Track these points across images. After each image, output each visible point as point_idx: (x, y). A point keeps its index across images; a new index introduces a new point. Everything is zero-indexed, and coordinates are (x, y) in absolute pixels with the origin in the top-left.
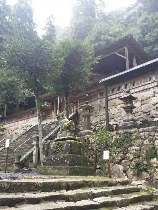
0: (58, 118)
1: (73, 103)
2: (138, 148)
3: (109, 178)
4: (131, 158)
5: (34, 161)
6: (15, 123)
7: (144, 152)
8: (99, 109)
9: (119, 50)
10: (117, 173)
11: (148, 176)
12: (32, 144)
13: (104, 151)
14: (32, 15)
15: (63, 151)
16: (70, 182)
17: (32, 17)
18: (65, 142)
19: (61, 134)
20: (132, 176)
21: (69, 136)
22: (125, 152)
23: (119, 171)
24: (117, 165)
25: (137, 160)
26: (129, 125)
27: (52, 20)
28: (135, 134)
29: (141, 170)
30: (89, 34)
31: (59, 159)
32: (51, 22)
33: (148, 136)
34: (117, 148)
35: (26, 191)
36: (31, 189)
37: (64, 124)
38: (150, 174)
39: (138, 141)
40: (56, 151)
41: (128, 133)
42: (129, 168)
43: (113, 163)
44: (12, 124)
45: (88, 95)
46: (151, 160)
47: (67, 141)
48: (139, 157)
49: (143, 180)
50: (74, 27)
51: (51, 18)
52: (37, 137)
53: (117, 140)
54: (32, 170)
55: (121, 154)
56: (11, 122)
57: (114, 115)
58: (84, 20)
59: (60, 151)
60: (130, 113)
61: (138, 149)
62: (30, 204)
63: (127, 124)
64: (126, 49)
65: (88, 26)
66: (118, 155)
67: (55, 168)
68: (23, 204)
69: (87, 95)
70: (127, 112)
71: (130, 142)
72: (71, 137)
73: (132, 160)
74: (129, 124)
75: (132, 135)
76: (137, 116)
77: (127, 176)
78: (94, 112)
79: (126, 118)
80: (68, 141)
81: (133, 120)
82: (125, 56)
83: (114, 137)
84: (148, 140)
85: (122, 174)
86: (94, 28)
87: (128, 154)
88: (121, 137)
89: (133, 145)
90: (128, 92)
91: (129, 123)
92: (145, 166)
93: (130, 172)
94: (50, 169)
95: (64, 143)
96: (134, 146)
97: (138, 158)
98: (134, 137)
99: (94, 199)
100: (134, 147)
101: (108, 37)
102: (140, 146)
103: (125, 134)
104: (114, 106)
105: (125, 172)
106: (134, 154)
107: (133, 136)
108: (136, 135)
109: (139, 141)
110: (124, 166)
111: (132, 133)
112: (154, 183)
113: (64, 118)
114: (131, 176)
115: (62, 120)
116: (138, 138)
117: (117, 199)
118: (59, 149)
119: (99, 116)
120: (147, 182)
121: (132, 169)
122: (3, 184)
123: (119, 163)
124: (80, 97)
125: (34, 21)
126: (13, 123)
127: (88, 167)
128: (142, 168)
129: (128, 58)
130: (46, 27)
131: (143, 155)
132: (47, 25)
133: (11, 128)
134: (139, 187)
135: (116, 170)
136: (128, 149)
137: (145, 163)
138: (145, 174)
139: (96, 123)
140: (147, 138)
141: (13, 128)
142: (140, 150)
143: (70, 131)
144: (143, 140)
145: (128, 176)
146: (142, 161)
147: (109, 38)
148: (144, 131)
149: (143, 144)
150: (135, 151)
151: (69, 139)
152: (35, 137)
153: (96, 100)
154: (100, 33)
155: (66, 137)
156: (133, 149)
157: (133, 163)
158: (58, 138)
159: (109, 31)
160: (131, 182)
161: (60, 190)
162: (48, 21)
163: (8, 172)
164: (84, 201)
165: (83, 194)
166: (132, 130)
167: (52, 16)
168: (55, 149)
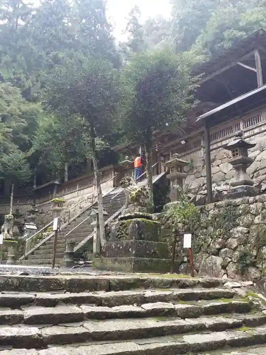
0: (123, 185)
1: (163, 156)
2: (245, 230)
3: (191, 277)
4: (235, 246)
5: (95, 251)
6: (79, 192)
7: (253, 237)
8: (202, 165)
9: (247, 57)
10: (212, 269)
11: (258, 275)
12: (91, 224)
13: (185, 235)
14: (104, 10)
15: (127, 234)
16: (114, 280)
17: (104, 14)
18: (131, 221)
19: (127, 209)
20: (234, 274)
21: (138, 213)
22: (225, 236)
23: (216, 266)
24: (214, 257)
25: (242, 248)
26: (240, 191)
27: (136, 15)
28: (241, 207)
29: (248, 265)
30: (202, 31)
31: (121, 248)
32: (134, 18)
33: (262, 210)
34: (214, 230)
35: (45, 290)
36: (51, 287)
37: (130, 193)
38: (261, 271)
39: (245, 218)
40: (119, 235)
41: (231, 205)
42: (231, 261)
43: (207, 253)
44: (75, 194)
45: (185, 143)
46: (263, 249)
47: (133, 220)
48: (245, 243)
49: (248, 280)
50: (177, 22)
51: (135, 12)
52: (97, 213)
53: (215, 217)
54: (89, 264)
55: (220, 240)
56: (73, 191)
57: (226, 174)
58: (194, 8)
59: (124, 235)
60: (241, 171)
61: (246, 232)
62: (41, 307)
63: (235, 190)
64: (257, 54)
65: (201, 17)
66: (215, 241)
67: (116, 260)
68: (31, 305)
69: (183, 142)
70: (237, 169)
71: (234, 221)
72: (141, 213)
73: (235, 249)
74: (238, 190)
75: (238, 208)
76: (263, 174)
77: (227, 274)
78: (195, 171)
79: (234, 180)
80: (135, 219)
81: (246, 183)
82: (255, 67)
83: (211, 212)
84: (260, 216)
85: (220, 271)
86: (212, 19)
87: (230, 239)
88: (221, 212)
89: (238, 225)
90: (240, 135)
91: (239, 188)
92: (253, 258)
93: (232, 268)
94: (109, 262)
95: (129, 223)
96: (240, 226)
97: (244, 246)
98: (241, 212)
99: (143, 306)
100: (240, 229)
101: (235, 32)
102: (248, 226)
103: (228, 206)
104: (226, 159)
105: (224, 267)
106: (239, 239)
107: (240, 209)
108: (243, 208)
109: (247, 219)
110: (224, 258)
111: (238, 204)
112: (264, 285)
113: (131, 185)
114: (232, 275)
115: (129, 188)
116: (246, 212)
117: (180, 306)
118: (123, 232)
119: (201, 176)
120: (255, 284)
121: (235, 263)
122: (10, 280)
123: (217, 253)
124: (173, 146)
125: (109, 21)
126: (76, 192)
127: (167, 259)
128: (248, 262)
129: (260, 71)
130: (127, 28)
131: (252, 240)
132: (129, 24)
133: (73, 199)
134: (234, 291)
135: (211, 265)
136: (231, 231)
137: (255, 253)
138: (252, 270)
139: (197, 189)
140: (259, 214)
141: (77, 199)
142: (248, 232)
143: (140, 204)
144: (253, 216)
145: (229, 274)
146: (250, 250)
147: (239, 34)
148: (256, 201)
149: (252, 223)
150: (240, 235)
151: (137, 216)
152: (95, 214)
153: (198, 150)
154: (222, 28)
155: (133, 214)
156: (237, 231)
157: (237, 253)
158: (122, 216)
159: (237, 22)
160: (224, 284)
161: (96, 290)
162: (131, 18)
163: (59, 267)
164: (126, 306)
165: (126, 296)
166: (238, 200)
167: (137, 9)
168: (118, 232)
